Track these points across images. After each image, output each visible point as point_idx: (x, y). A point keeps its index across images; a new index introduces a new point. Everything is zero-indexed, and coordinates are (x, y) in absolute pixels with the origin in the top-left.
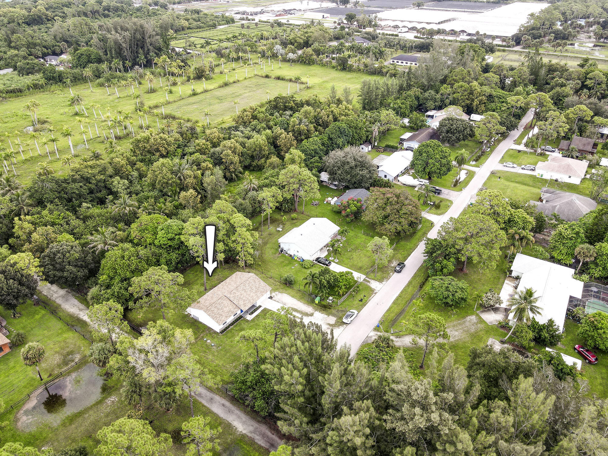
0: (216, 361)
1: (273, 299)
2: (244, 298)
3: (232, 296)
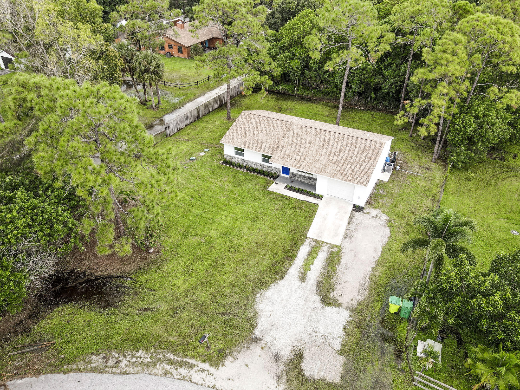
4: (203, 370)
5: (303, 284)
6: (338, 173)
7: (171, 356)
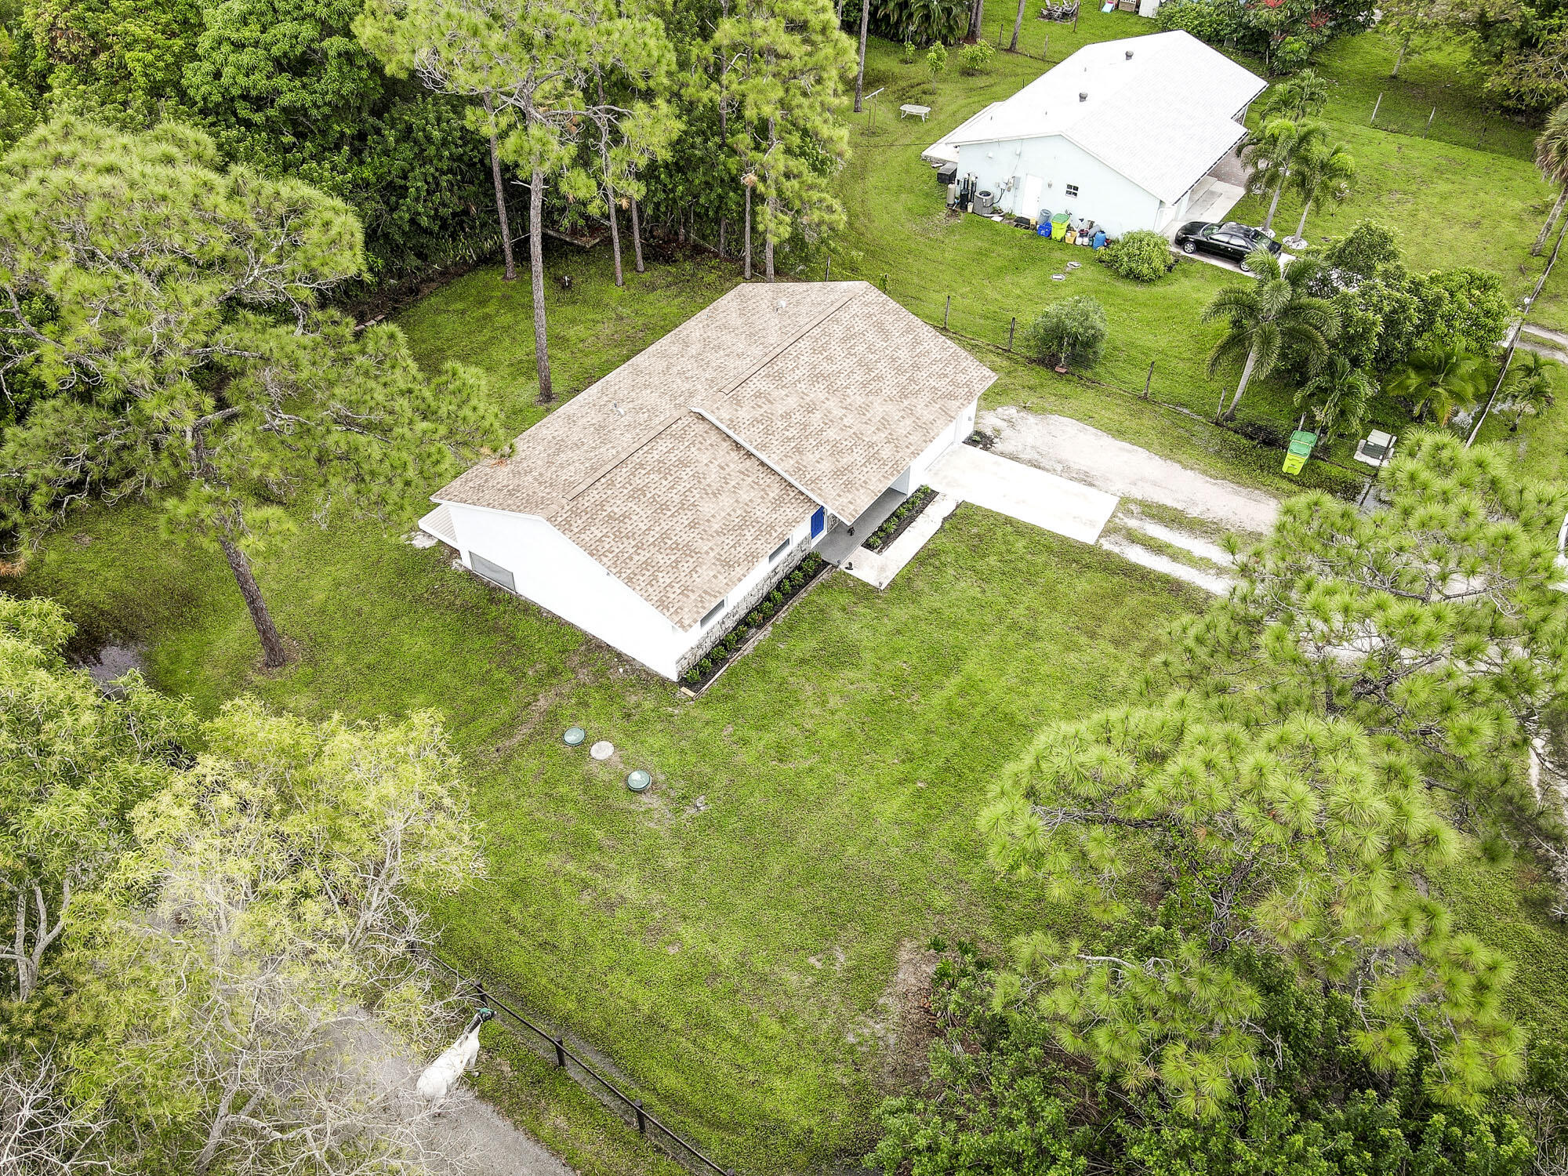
0: (686, 932)
1: (999, 446)
2: (831, 434)
3: (745, 414)
6: (940, 402)
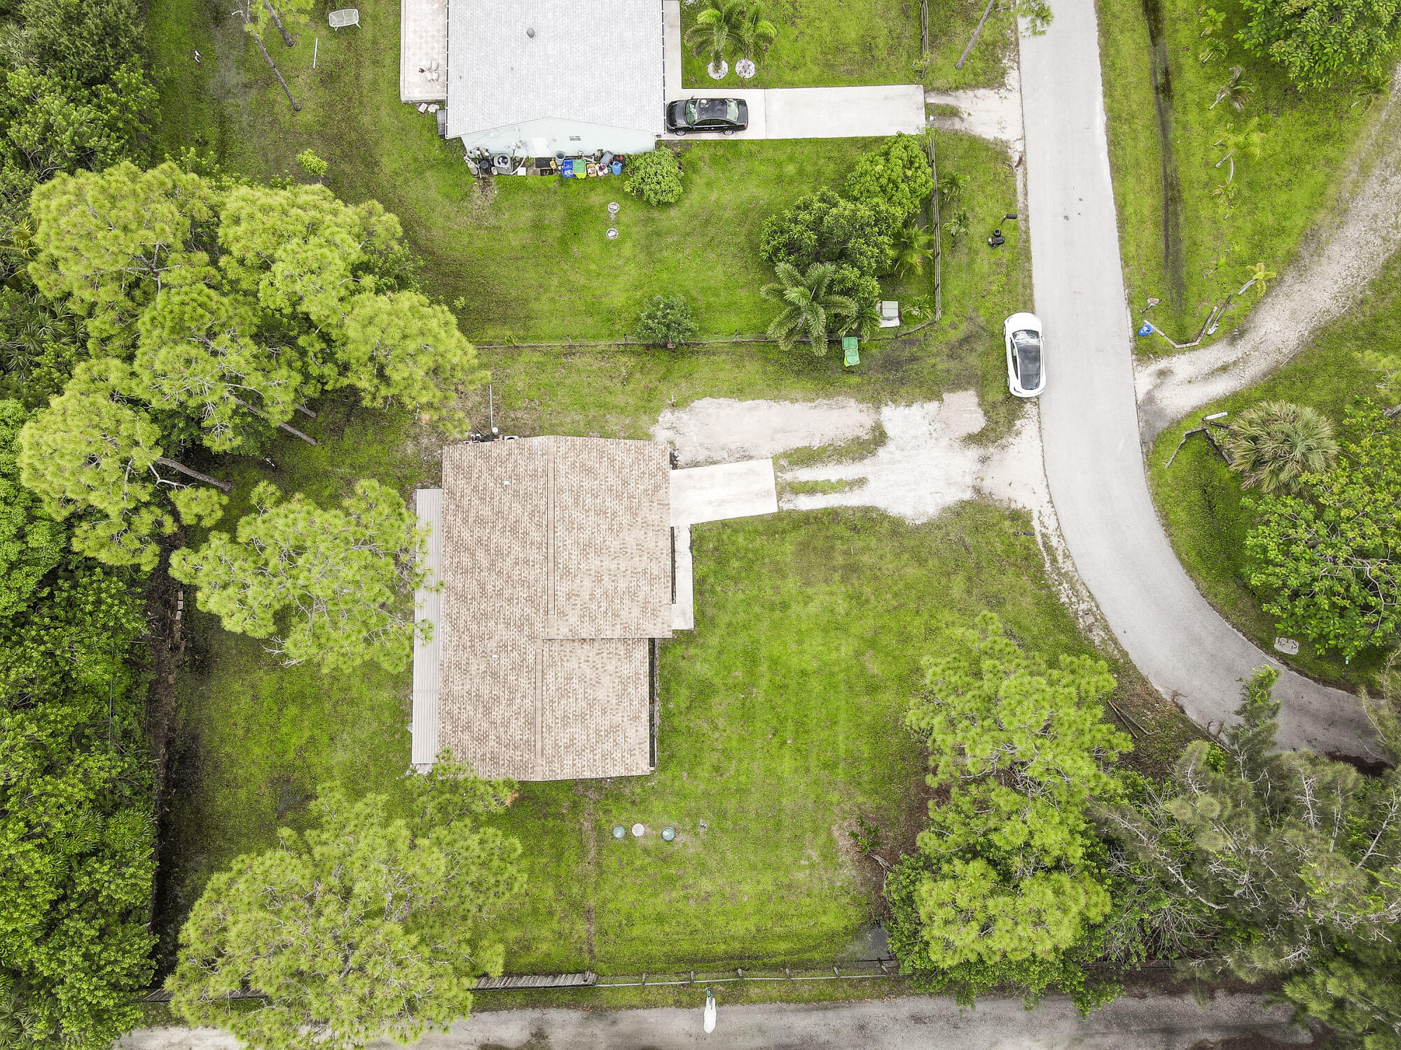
3: (573, 619)
4: (1042, 523)
5: (870, 477)
6: (655, 499)
7: (1048, 565)
